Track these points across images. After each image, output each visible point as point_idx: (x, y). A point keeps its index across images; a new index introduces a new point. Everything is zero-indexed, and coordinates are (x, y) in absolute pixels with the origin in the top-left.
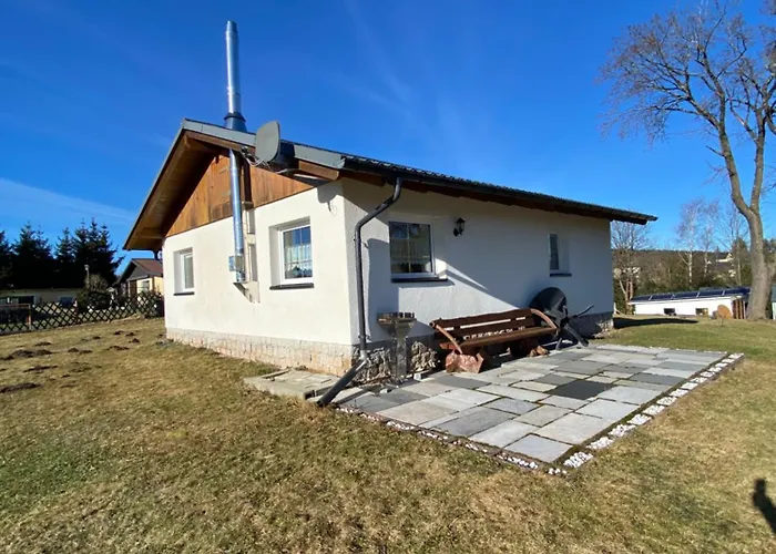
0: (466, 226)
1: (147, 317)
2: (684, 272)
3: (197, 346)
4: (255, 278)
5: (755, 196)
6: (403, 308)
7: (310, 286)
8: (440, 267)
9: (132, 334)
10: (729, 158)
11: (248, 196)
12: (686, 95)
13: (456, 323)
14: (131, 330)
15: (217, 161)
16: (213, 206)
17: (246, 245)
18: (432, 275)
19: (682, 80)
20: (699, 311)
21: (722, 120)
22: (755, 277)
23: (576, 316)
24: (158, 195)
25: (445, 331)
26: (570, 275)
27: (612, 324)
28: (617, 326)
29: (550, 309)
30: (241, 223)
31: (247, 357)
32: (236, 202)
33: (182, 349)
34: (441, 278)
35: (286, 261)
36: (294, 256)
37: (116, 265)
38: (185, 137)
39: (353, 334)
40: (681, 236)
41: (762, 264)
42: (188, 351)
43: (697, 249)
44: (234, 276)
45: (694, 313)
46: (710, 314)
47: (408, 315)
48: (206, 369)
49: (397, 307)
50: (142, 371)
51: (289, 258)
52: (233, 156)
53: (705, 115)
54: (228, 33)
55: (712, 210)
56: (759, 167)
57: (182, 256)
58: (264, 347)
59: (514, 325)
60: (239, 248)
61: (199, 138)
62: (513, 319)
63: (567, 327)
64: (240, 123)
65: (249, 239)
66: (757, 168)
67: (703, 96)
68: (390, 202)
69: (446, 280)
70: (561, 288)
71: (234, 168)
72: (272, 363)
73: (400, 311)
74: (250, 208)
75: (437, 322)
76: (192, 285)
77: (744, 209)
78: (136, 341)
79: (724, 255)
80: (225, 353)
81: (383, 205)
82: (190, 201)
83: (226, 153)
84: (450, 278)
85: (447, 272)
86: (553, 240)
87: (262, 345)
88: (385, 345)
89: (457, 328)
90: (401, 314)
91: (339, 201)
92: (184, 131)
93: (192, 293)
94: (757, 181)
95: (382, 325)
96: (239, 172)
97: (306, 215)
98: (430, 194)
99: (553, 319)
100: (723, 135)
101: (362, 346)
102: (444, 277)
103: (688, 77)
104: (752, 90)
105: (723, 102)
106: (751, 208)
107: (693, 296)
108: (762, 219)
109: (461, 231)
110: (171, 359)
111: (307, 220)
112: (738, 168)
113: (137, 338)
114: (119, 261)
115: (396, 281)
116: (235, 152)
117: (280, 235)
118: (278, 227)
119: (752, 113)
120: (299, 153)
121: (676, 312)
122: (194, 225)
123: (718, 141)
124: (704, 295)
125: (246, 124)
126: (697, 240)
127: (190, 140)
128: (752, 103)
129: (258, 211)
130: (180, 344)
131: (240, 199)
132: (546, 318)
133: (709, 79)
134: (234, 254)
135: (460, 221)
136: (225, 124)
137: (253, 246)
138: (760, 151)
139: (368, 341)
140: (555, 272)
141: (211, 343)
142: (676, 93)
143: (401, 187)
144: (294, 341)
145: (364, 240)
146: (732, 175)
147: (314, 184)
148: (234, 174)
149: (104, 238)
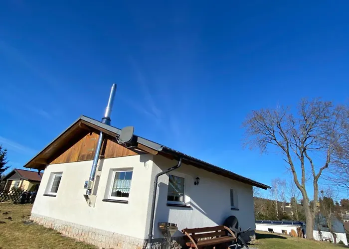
0: (200, 181)
1: (15, 203)
2: (274, 211)
3: (48, 227)
4: (95, 194)
5: (303, 182)
6: (171, 221)
7: (126, 202)
8: (187, 199)
9: (7, 213)
10: (292, 165)
11: (103, 153)
12: (274, 138)
13: (193, 231)
14: (6, 210)
15: (90, 135)
16: (83, 154)
17: (96, 176)
18: (183, 203)
19: (272, 132)
20: (283, 231)
21: (288, 150)
22: (307, 218)
23: (244, 232)
24: (55, 144)
25: (189, 235)
26: (239, 210)
27: (255, 237)
28: (257, 238)
29: (232, 227)
30: (96, 165)
31: (77, 238)
32: (97, 155)
33: (39, 227)
34: (188, 205)
35: (114, 186)
36: (119, 184)
37: (3, 170)
38: (80, 123)
39: (146, 233)
40: (272, 194)
41: (309, 213)
42: (42, 229)
43: (279, 200)
44: (84, 191)
45: (281, 232)
46: (288, 233)
47: (173, 225)
48: (54, 243)
49: (167, 220)
50: (15, 240)
51: (116, 185)
52: (101, 134)
53: (282, 147)
54: (113, 87)
55: (283, 184)
56: (303, 170)
57: (55, 175)
58: (90, 233)
59: (217, 234)
60: (92, 177)
61: (87, 124)
62: (217, 231)
63: (239, 238)
64: (108, 121)
65: (98, 173)
66: (302, 170)
67: (280, 139)
68: (176, 167)
69: (190, 207)
70: (237, 217)
71: (100, 139)
72: (93, 244)
73: (169, 222)
74: (103, 158)
75: (186, 230)
76: (56, 192)
77: (300, 187)
78: (10, 218)
79: (287, 204)
80: (64, 233)
81: (172, 168)
82: (70, 150)
83: (98, 132)
84: (191, 206)
85: (190, 203)
86: (231, 192)
87: (89, 232)
88: (159, 240)
89: (193, 234)
90: (169, 224)
91: (150, 163)
92: (80, 120)
93: (55, 196)
94: (303, 175)
95: (160, 230)
96: (102, 142)
97: (131, 167)
98: (190, 166)
99: (234, 232)
100: (288, 155)
101: (149, 241)
102: (189, 205)
103: (274, 131)
104: (298, 141)
105: (288, 142)
106: (302, 187)
107: (279, 223)
108: (307, 192)
109: (198, 183)
110: (33, 234)
111: (132, 169)
112: (295, 170)
113: (11, 216)
114: (6, 169)
115: (169, 205)
116: (103, 133)
117: (114, 173)
118: (114, 170)
119: (298, 149)
120: (139, 141)
121: (274, 231)
122: (68, 161)
123: (287, 158)
124: (285, 223)
125: (111, 122)
126: (279, 196)
127: (82, 124)
128: (298, 145)
129: (106, 160)
130: (37, 224)
131: (99, 154)
132: (231, 232)
133: (282, 134)
134: (88, 180)
135: (198, 178)
136: (102, 121)
137: (98, 177)
138: (302, 163)
139: (152, 238)
140: (233, 207)
141: (57, 226)
142: (270, 136)
143: (182, 162)
144: (109, 232)
145: (158, 183)
146: (293, 172)
147: (139, 153)
148: (100, 142)
149: (3, 156)
